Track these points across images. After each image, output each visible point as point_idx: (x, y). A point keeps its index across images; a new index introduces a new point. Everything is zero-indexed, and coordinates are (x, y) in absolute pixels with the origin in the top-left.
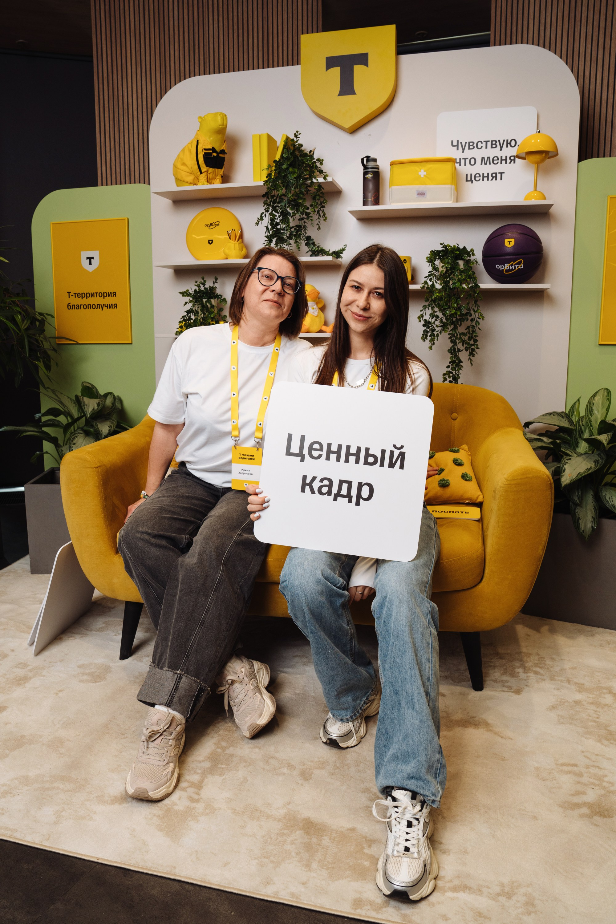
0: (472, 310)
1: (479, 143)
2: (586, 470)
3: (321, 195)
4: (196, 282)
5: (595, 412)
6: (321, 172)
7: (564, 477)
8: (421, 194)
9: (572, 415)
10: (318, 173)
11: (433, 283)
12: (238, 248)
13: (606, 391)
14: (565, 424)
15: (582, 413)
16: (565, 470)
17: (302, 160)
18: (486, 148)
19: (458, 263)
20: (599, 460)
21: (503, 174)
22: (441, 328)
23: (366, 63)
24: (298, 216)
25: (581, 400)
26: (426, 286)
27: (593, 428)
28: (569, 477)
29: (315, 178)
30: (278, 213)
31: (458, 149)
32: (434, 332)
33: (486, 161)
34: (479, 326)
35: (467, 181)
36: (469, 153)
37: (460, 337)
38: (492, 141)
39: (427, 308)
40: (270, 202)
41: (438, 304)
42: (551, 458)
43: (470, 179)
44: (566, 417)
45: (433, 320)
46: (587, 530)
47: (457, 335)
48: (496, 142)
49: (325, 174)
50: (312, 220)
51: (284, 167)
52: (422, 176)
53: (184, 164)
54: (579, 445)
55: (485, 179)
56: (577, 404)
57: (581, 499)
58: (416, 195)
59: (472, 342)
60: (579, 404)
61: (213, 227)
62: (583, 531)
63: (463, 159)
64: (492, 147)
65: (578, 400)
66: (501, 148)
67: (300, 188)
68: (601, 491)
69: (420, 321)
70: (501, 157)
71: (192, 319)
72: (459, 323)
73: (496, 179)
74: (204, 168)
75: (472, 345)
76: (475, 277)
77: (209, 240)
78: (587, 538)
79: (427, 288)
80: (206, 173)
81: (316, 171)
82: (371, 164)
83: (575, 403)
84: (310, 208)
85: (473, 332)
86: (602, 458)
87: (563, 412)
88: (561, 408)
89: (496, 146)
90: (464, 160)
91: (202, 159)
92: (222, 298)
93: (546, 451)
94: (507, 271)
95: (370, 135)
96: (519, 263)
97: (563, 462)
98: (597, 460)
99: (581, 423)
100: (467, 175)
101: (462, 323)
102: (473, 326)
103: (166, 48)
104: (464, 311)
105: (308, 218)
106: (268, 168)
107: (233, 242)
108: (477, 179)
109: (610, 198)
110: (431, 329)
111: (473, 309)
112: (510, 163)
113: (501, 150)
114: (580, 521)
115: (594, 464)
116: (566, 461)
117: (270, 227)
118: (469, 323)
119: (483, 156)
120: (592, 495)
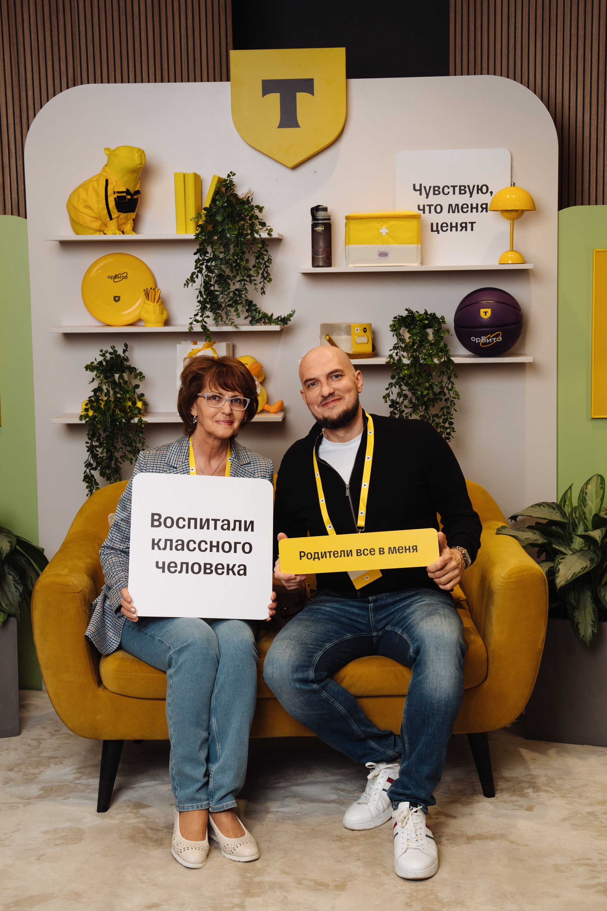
0: (445, 388)
1: (446, 188)
2: (582, 569)
3: (265, 253)
4: (101, 351)
5: (589, 502)
6: (263, 224)
7: (559, 578)
8: (383, 254)
9: (564, 506)
10: (260, 227)
11: (400, 357)
12: (159, 312)
13: (599, 477)
14: (556, 517)
15: (575, 503)
16: (559, 570)
17: (240, 210)
18: (454, 193)
19: (427, 333)
20: (594, 558)
21: (474, 224)
22: (411, 409)
23: (311, 91)
24: (238, 278)
25: (573, 488)
26: (392, 360)
27: (587, 521)
28: (564, 578)
29: (257, 233)
30: (214, 273)
31: (421, 194)
32: (403, 414)
33: (453, 208)
34: (455, 407)
35: (432, 231)
36: (433, 200)
37: (434, 420)
38: (460, 186)
39: (394, 387)
40: (204, 260)
41: (407, 381)
42: (543, 556)
43: (437, 229)
44: (558, 508)
45: (401, 399)
46: (588, 635)
47: (430, 417)
48: (465, 187)
49: (269, 228)
50: (255, 284)
51: (219, 218)
52: (384, 234)
53: (88, 207)
54: (574, 540)
55: (454, 229)
56: (569, 492)
57: (578, 602)
58: (376, 256)
59: (447, 425)
60: (571, 492)
61: (120, 279)
62: (583, 636)
63: (427, 205)
64: (460, 193)
65: (570, 487)
66: (471, 194)
67: (241, 245)
68: (600, 591)
69: (386, 402)
70: (472, 205)
71: (102, 400)
72: (432, 404)
73: (466, 230)
74: (115, 213)
75: (447, 428)
76: (448, 350)
77: (115, 297)
78: (588, 644)
79: (393, 363)
80: (117, 219)
81: (258, 224)
82: (321, 215)
83: (566, 491)
84: (253, 269)
85: (449, 413)
86: (597, 556)
87: (554, 503)
88: (552, 498)
89: (465, 192)
90: (428, 207)
91: (114, 203)
92: (138, 372)
93: (537, 549)
94: (483, 344)
95: (315, 172)
96: (497, 336)
97: (557, 562)
98: (593, 557)
99: (574, 515)
100: (432, 224)
101: (435, 403)
102: (448, 408)
103: (17, 11)
104: (437, 390)
105: (251, 282)
106: (197, 217)
107: (151, 303)
108: (444, 229)
109: (596, 251)
110: (400, 409)
111: (447, 387)
112: (482, 211)
113: (471, 197)
114: (580, 626)
115: (589, 562)
116: (560, 560)
117: (202, 290)
118: (443, 404)
119: (450, 203)
120: (590, 596)
